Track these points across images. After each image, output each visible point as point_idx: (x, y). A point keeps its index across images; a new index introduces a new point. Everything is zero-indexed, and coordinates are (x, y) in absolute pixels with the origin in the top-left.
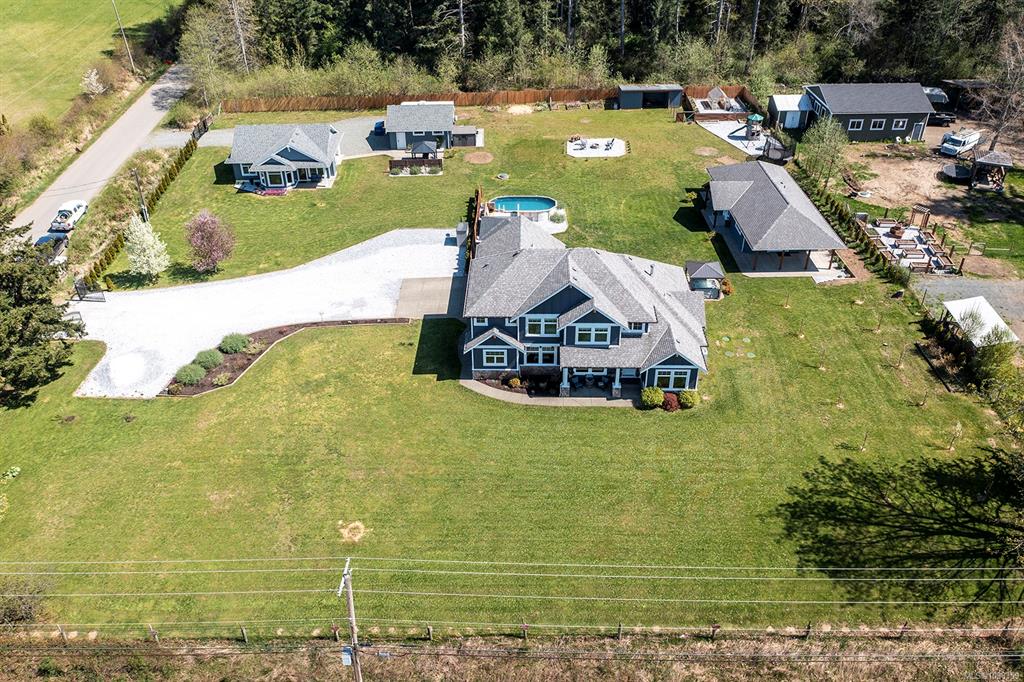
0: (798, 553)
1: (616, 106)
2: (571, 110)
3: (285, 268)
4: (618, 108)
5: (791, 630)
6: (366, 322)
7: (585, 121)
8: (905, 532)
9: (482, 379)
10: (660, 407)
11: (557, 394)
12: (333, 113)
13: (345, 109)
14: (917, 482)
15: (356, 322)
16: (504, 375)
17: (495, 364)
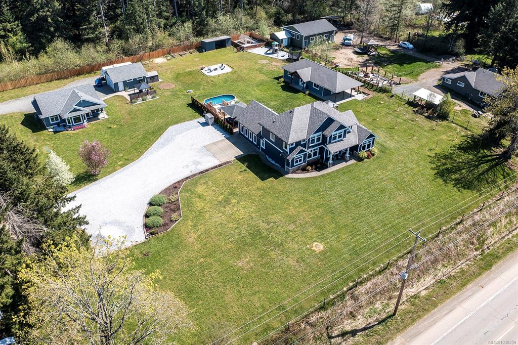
0: (454, 186)
1: (204, 51)
2: (184, 56)
3: (133, 161)
4: (205, 51)
5: (475, 210)
6: (212, 169)
7: (196, 60)
8: (472, 168)
9: (294, 172)
10: (366, 158)
11: (327, 167)
12: (57, 81)
13: (63, 78)
14: (459, 153)
15: (207, 170)
16: (301, 167)
17: (299, 163)
